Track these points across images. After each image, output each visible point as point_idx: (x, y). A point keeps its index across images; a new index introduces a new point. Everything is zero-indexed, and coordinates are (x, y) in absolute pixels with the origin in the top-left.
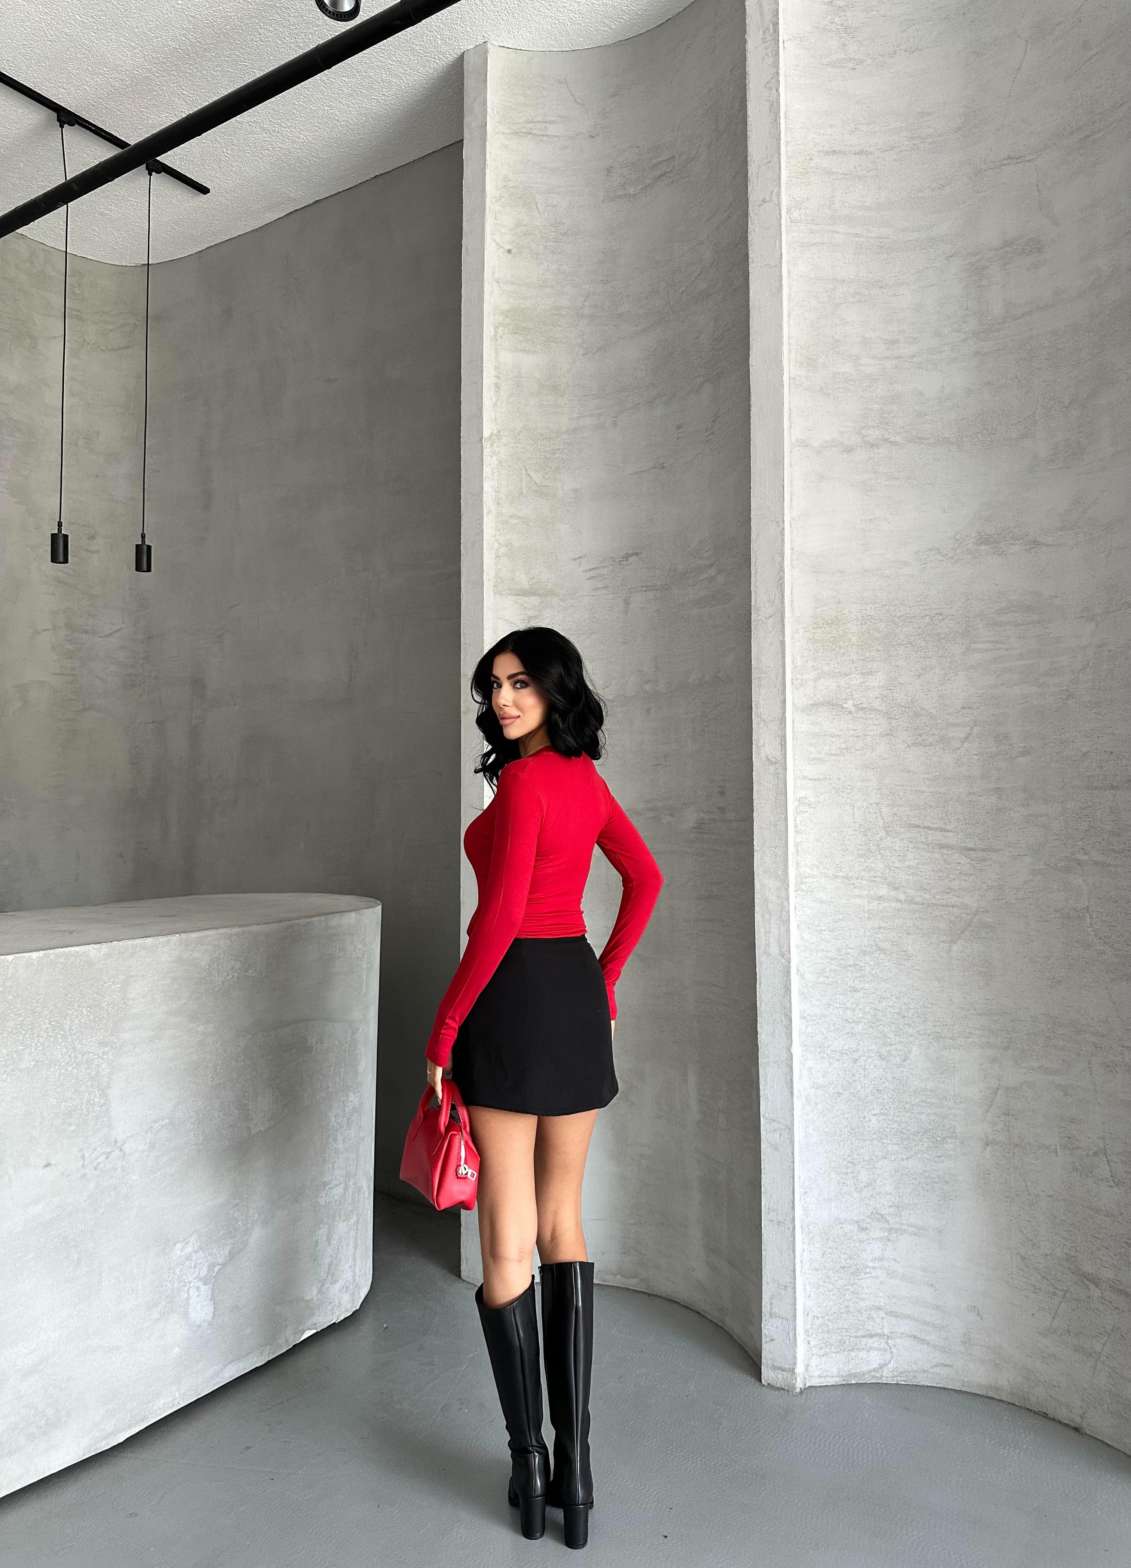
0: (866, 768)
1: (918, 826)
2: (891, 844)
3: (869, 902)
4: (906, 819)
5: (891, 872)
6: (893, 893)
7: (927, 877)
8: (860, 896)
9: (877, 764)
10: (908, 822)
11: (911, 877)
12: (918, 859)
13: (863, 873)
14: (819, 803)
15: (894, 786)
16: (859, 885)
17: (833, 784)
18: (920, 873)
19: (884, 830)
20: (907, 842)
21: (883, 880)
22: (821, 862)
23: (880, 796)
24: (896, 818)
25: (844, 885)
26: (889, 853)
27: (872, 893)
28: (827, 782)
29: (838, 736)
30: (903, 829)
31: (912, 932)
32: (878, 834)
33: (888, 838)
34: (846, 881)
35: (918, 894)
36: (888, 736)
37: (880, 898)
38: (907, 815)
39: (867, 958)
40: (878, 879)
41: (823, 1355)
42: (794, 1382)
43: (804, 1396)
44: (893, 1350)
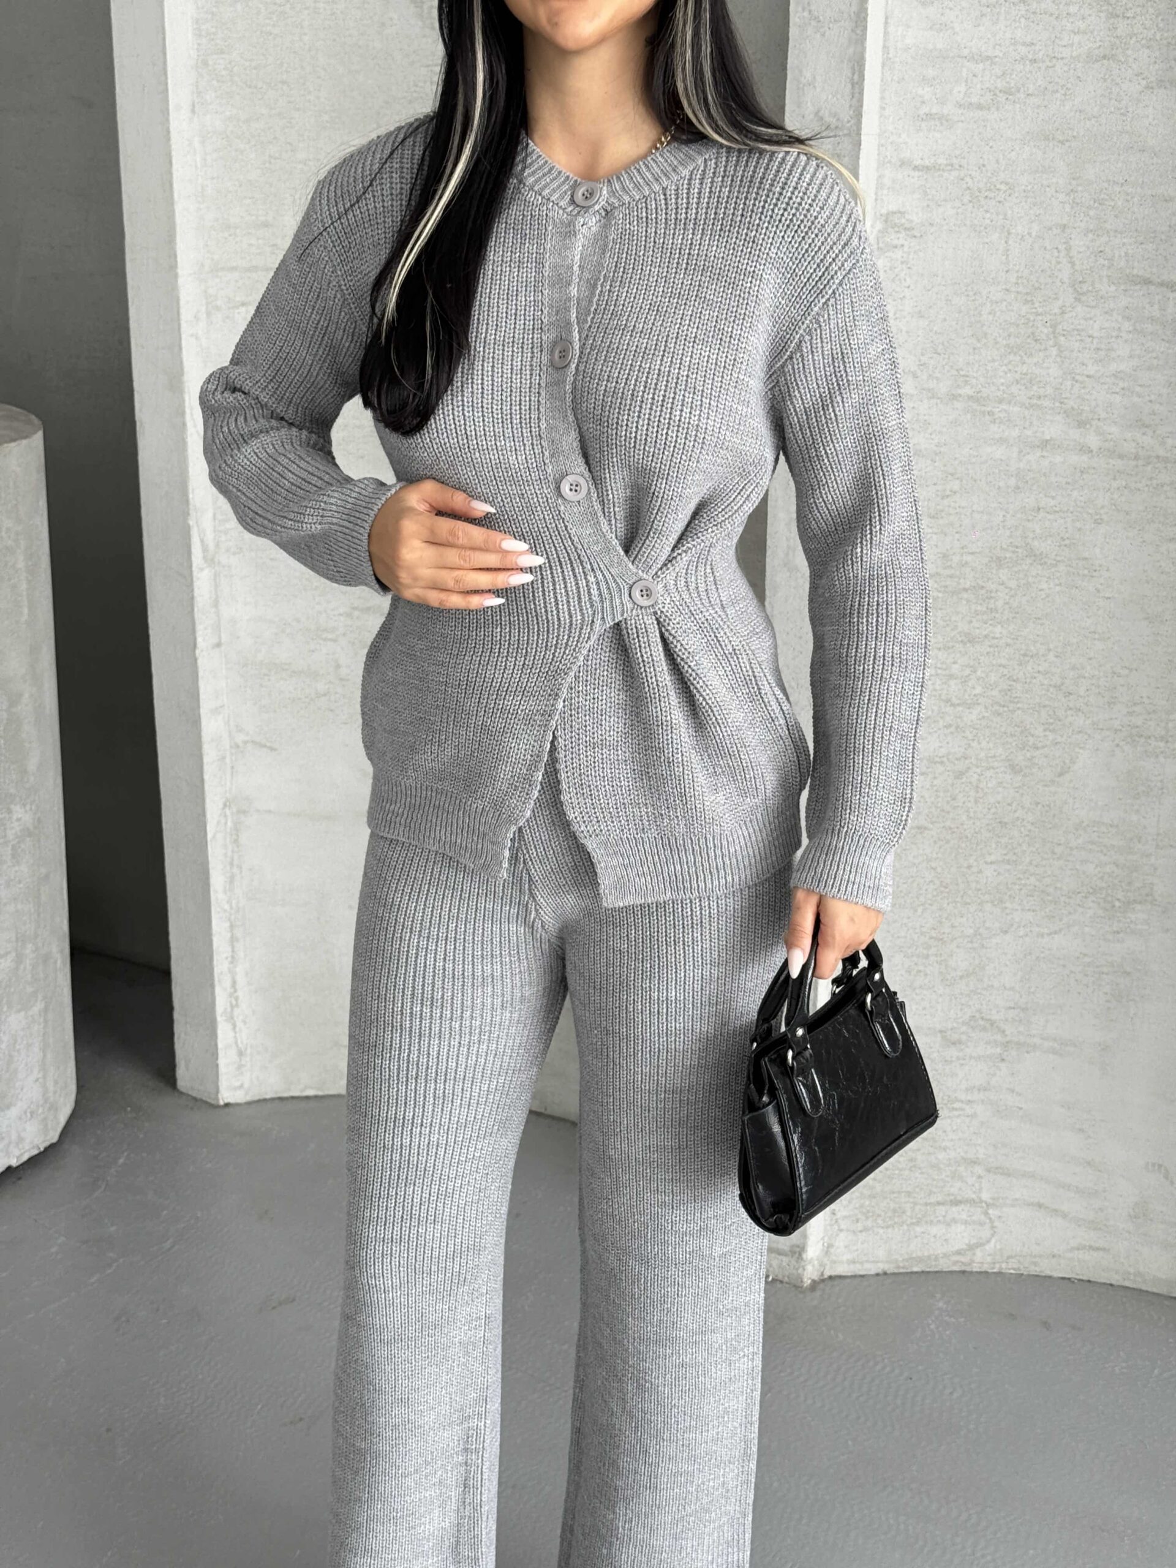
0: (1047, 139)
1: (1148, 282)
2: (1082, 322)
3: (1020, 452)
4: (1122, 264)
5: (1078, 385)
6: (1075, 434)
7: (1153, 397)
8: (1001, 441)
9: (1072, 129)
10: (1128, 271)
11: (1118, 399)
12: (1139, 357)
13: (1014, 389)
14: (932, 225)
15: (1106, 185)
16: (1002, 415)
17: (968, 179)
18: (1138, 389)
19: (1071, 290)
20: (1120, 319)
21: (1057, 404)
22: (925, 364)
23: (1072, 208)
24: (1101, 261)
25: (969, 416)
26: (1077, 344)
27: (1029, 433)
28: (955, 173)
29: (988, 58)
30: (1113, 288)
31: (1105, 517)
32: (1057, 299)
33: (1079, 309)
34: (975, 406)
35: (1128, 435)
36: (1105, 62)
37: (1045, 444)
38: (1126, 253)
39: (1004, 574)
40: (1046, 403)
41: (861, 1231)
42: (800, 1271)
43: (818, 1293)
44: (996, 1224)
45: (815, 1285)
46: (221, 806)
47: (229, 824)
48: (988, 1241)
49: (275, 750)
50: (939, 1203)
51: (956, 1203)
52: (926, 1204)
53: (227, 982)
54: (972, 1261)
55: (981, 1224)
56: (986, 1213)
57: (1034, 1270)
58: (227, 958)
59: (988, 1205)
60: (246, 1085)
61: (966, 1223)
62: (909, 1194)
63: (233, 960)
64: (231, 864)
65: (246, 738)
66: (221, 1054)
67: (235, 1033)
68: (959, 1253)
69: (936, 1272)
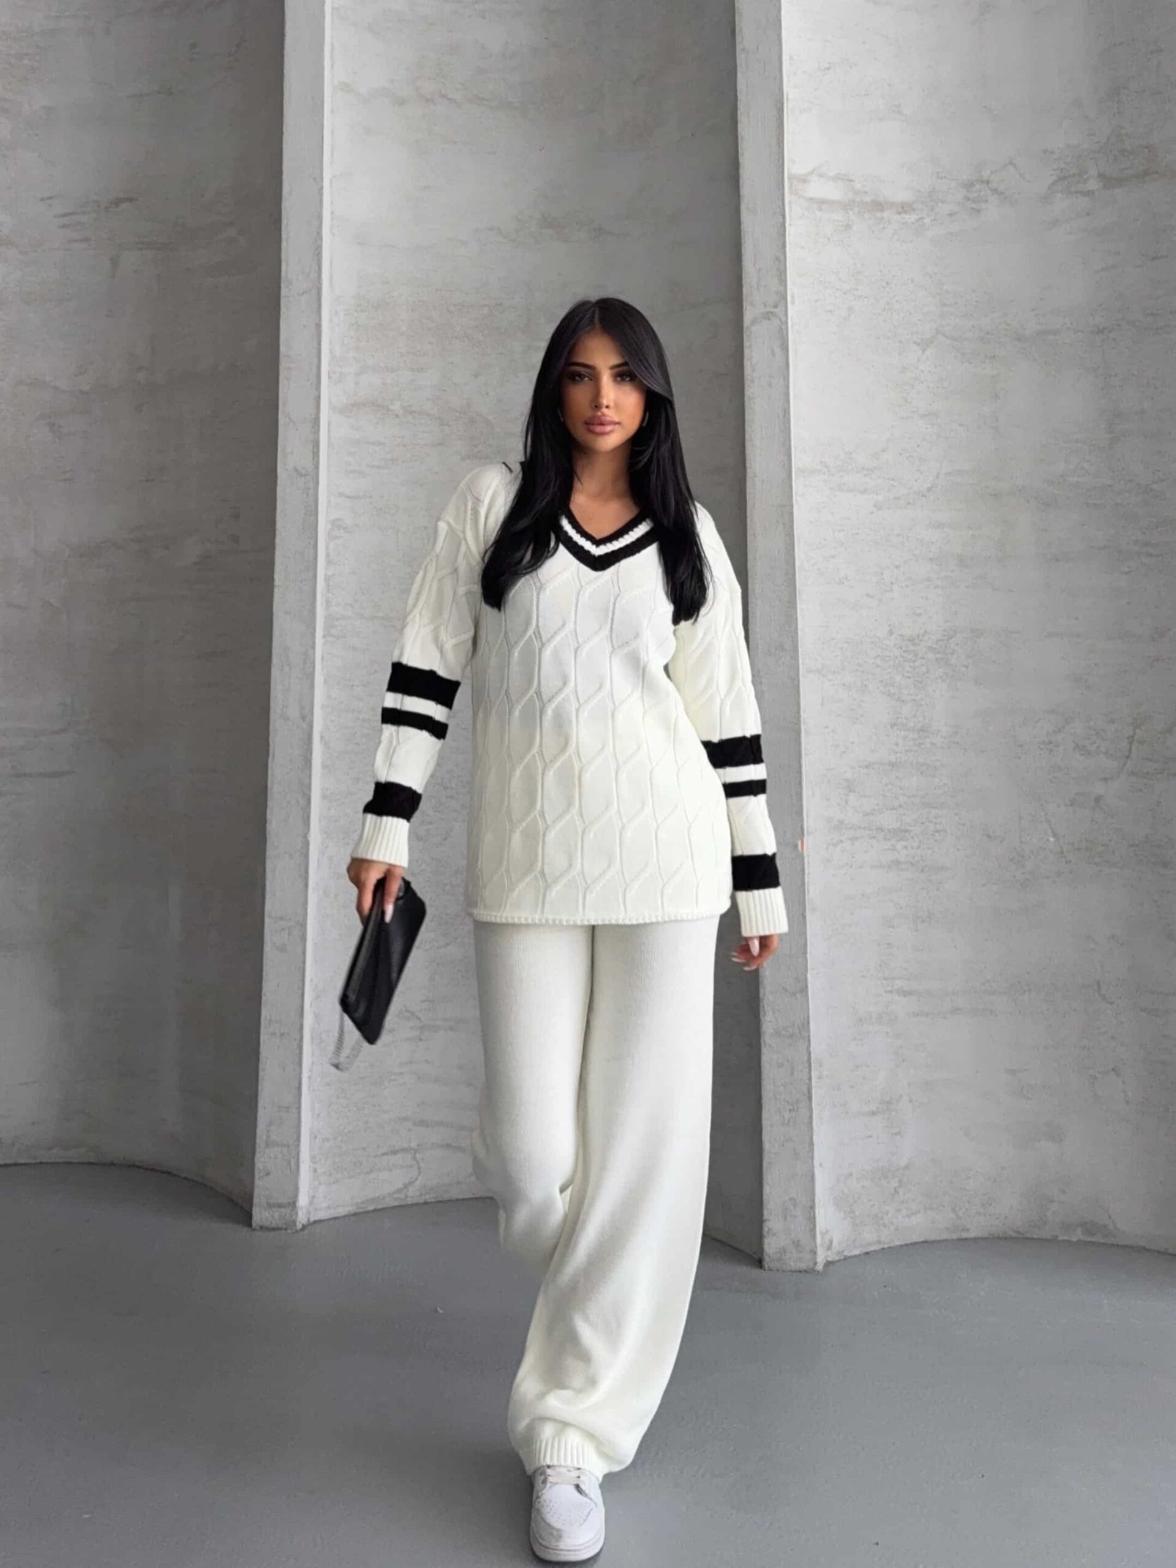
14: (357, 528)
17: (375, 503)
22: (356, 601)
28: (367, 500)
29: (381, 443)
41: (334, 1183)
42: (294, 1217)
43: (306, 1232)
44: (422, 1165)
45: (304, 1227)
48: (417, 1179)
50: (385, 1154)
51: (394, 1152)
52: (376, 1156)
54: (406, 1197)
55: (411, 1166)
56: (414, 1158)
57: (446, 1197)
59: (416, 1151)
61: (402, 1167)
62: (364, 1149)
68: (399, 1191)
69: (383, 1209)
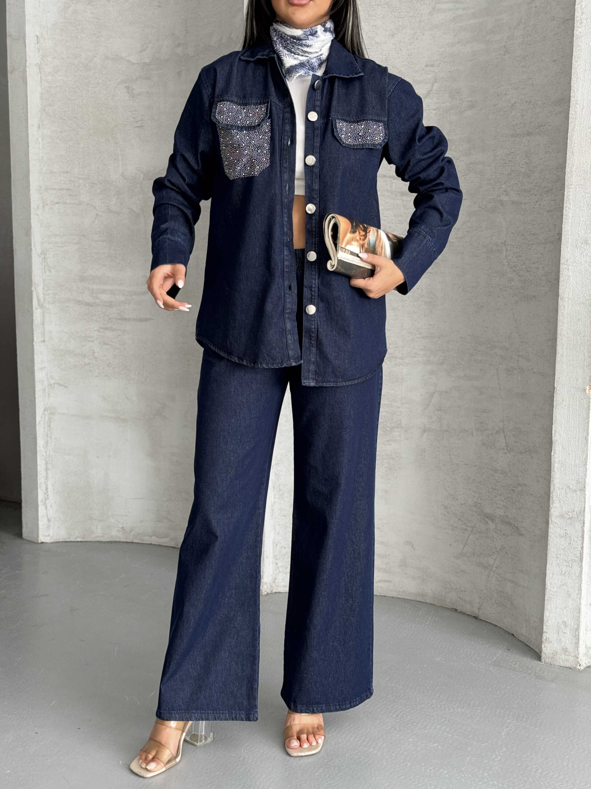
46: (43, 410)
47: (47, 418)
49: (67, 387)
53: (44, 488)
58: (44, 477)
60: (51, 535)
63: (47, 478)
64: (47, 436)
65: (55, 382)
66: (40, 519)
67: (47, 511)
